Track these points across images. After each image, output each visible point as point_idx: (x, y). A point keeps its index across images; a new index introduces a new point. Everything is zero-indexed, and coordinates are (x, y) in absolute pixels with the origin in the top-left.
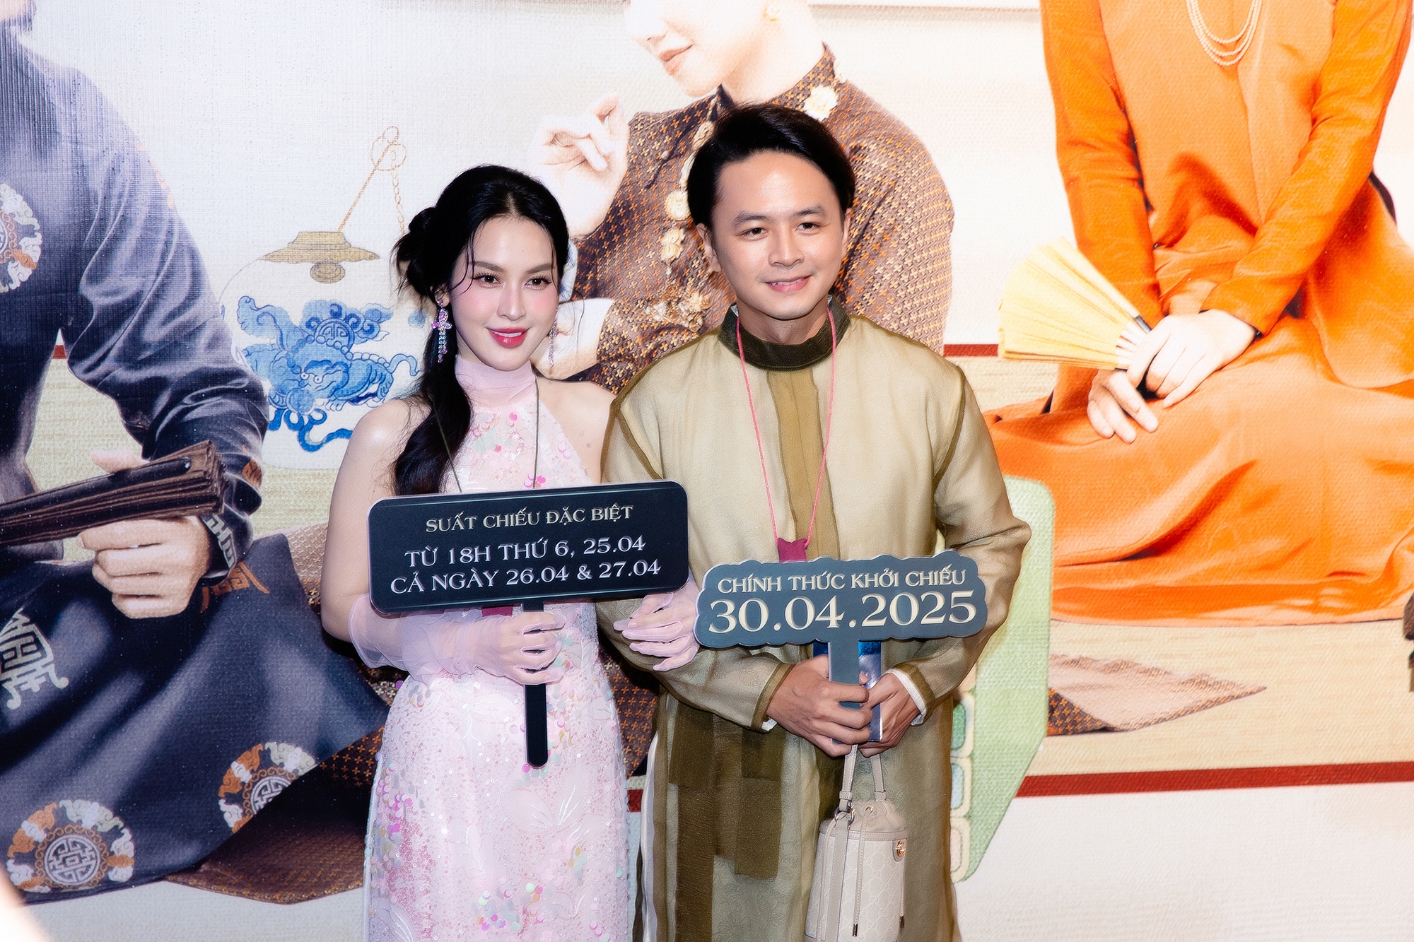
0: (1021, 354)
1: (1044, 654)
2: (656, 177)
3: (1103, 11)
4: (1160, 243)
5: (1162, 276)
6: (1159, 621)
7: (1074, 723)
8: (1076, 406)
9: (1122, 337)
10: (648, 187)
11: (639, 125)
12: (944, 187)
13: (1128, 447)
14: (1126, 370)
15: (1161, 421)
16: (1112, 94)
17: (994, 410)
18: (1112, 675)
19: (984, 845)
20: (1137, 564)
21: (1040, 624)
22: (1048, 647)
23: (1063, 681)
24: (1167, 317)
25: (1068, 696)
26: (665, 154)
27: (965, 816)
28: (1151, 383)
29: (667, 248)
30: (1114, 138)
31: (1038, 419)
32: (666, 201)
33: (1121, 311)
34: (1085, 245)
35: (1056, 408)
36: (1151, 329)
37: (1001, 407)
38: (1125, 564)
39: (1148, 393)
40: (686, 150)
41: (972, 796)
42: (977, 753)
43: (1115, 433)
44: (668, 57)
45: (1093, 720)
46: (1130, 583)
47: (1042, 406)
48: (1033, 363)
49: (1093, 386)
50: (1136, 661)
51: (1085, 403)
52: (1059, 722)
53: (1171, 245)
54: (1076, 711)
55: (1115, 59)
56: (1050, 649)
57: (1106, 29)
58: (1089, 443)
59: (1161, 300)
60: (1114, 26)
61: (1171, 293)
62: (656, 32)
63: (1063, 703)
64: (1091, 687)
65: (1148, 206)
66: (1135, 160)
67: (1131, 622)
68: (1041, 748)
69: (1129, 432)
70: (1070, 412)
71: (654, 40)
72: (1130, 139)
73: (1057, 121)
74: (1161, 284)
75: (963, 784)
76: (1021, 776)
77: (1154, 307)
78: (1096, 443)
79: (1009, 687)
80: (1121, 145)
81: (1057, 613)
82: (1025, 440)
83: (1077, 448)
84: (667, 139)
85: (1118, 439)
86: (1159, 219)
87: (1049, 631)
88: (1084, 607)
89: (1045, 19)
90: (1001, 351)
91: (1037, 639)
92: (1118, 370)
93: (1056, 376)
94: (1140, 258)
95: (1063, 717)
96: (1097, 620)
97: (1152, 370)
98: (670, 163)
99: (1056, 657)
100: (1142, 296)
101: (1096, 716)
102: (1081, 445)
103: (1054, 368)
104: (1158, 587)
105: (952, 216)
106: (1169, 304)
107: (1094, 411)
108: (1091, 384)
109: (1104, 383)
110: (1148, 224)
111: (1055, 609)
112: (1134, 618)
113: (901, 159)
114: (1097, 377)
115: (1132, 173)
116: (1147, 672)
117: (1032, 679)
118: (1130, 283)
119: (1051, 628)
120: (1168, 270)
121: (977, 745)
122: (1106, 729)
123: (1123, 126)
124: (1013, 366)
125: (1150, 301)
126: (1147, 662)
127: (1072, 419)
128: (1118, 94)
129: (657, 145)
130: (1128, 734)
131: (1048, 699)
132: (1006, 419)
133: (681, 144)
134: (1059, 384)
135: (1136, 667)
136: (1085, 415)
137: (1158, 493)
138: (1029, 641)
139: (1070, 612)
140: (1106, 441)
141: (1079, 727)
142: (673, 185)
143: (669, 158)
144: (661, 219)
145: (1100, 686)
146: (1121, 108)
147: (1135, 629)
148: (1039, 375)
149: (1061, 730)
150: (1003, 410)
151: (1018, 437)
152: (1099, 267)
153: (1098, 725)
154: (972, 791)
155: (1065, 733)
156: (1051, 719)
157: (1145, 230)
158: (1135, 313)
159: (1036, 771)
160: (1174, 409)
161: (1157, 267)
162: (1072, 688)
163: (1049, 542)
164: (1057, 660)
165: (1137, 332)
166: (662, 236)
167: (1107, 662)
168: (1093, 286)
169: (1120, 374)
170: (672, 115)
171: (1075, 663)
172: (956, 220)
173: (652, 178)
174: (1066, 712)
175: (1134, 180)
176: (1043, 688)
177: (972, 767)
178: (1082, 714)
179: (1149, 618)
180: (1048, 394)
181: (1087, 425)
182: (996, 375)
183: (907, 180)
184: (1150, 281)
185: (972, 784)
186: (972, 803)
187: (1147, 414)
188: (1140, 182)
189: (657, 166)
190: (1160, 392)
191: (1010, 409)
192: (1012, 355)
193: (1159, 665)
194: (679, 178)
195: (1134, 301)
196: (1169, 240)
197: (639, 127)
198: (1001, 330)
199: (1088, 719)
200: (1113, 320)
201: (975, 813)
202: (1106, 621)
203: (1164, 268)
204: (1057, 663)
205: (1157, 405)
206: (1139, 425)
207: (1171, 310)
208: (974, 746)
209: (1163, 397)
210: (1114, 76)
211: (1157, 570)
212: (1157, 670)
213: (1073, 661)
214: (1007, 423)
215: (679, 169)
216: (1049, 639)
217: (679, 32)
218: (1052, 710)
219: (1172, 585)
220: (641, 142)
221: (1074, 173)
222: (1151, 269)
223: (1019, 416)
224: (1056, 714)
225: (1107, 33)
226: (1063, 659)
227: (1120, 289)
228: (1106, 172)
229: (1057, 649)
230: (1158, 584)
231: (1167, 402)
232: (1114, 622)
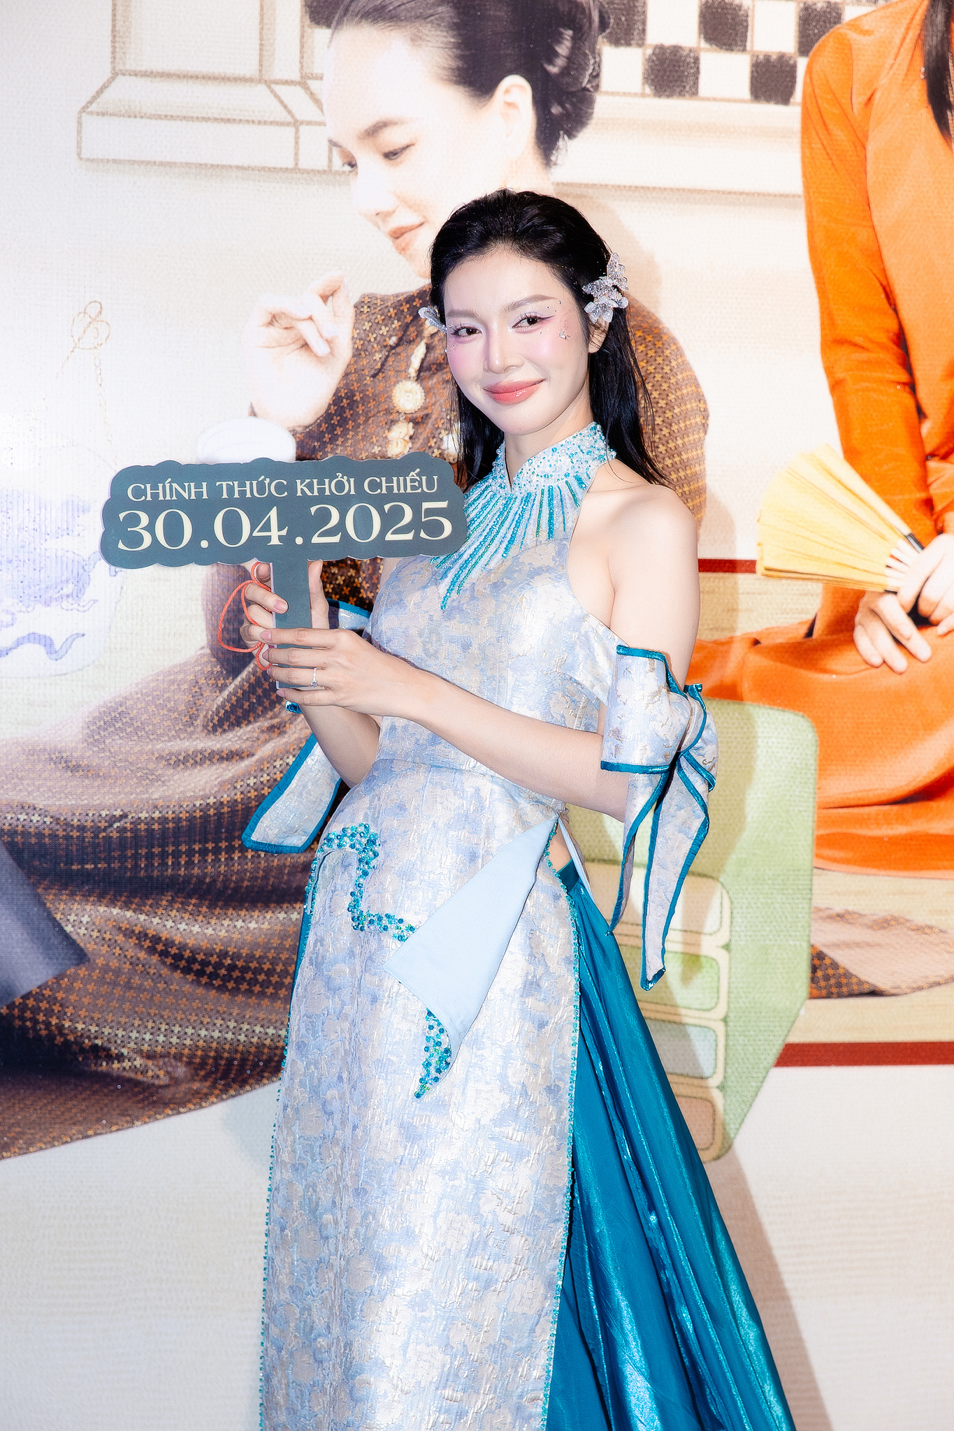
0: (781, 571)
1: (806, 906)
2: (383, 365)
3: (871, 199)
4: (933, 455)
5: (935, 490)
6: (933, 873)
7: (839, 985)
8: (842, 631)
9: (892, 556)
10: (374, 376)
11: (365, 307)
12: (698, 386)
13: (899, 678)
14: (895, 593)
15: (935, 650)
16: (881, 290)
17: (752, 633)
18: (882, 932)
19: (739, 1120)
20: (908, 809)
21: (801, 873)
22: (810, 899)
23: (827, 937)
24: (942, 537)
25: (834, 954)
26: (393, 340)
27: (718, 1087)
28: (924, 608)
29: (395, 443)
30: (883, 338)
31: (800, 644)
32: (394, 391)
33: (891, 527)
34: (851, 454)
35: (820, 632)
36: (923, 548)
37: (759, 629)
38: (895, 808)
39: (920, 619)
40: (417, 336)
41: (726, 1064)
42: (732, 1015)
43: (884, 662)
44: (397, 234)
45: (860, 982)
46: (901, 830)
47: (804, 630)
48: (795, 582)
49: (860, 609)
50: (908, 917)
51: (851, 628)
52: (822, 983)
53: (944, 457)
54: (841, 971)
55: (885, 252)
56: (813, 901)
57: (875, 219)
58: (856, 672)
59: (935, 516)
60: (883, 217)
61: (945, 510)
62: (385, 206)
63: (827, 961)
64: (858, 945)
65: (921, 414)
66: (906, 363)
67: (901, 873)
68: (802, 1012)
69: (899, 660)
70: (835, 637)
71: (383, 216)
72: (900, 340)
73: (822, 318)
74: (935, 498)
75: (716, 1050)
76: (780, 1042)
77: (928, 524)
78: (863, 673)
79: (767, 942)
80: (891, 345)
81: (821, 861)
82: (785, 667)
83: (842, 677)
84: (396, 324)
85: (887, 669)
86: (932, 428)
87: (811, 880)
88: (849, 855)
89: (809, 206)
90: (759, 568)
91: (799, 889)
92: (888, 592)
93: (820, 596)
94: (912, 469)
95: (827, 978)
96: (864, 870)
97: (925, 593)
98: (399, 350)
99: (819, 910)
100: (914, 512)
101: (863, 978)
102: (846, 674)
103: (818, 588)
104: (932, 835)
105: (706, 417)
106: (943, 522)
107: (861, 637)
108: (858, 607)
109: (872, 606)
110: (920, 434)
111: (818, 856)
112: (906, 868)
113: (651, 353)
114: (865, 599)
115: (904, 377)
116: (919, 929)
117: (793, 934)
118: (900, 497)
119: (814, 878)
120: (943, 484)
121: (732, 1006)
122: (875, 993)
123: (893, 326)
124: (772, 585)
125: (924, 517)
126: (920, 918)
127: (837, 645)
128: (887, 289)
129: (384, 330)
130: (898, 998)
131: (810, 957)
132: (764, 642)
133: (412, 329)
134: (823, 606)
135: (908, 924)
136: (851, 641)
137: (931, 730)
138: (790, 891)
139: (834, 860)
140: (874, 671)
141: (845, 990)
142: (401, 374)
143: (398, 345)
144: (388, 411)
145: (868, 945)
146: (890, 305)
147: (906, 881)
148: (801, 595)
149: (824, 992)
150: (761, 633)
151: (778, 664)
152: (866, 478)
153: (866, 988)
154: (725, 1059)
155: (829, 996)
156: (813, 980)
157: (917, 440)
158: (906, 530)
159: (797, 1038)
160: (949, 637)
161: (930, 480)
162: (837, 946)
163: (812, 781)
164: (820, 914)
165: (907, 551)
166: (389, 430)
167: (875, 917)
168: (861, 499)
169: (890, 597)
170: (401, 298)
171: (840, 917)
172: (712, 422)
173: (379, 366)
174: (830, 972)
175: (904, 384)
176: (805, 945)
177: (727, 1031)
178: (848, 975)
179: (922, 869)
180: (811, 617)
181: (854, 652)
182: (754, 593)
183: (658, 377)
184: (923, 495)
185: (726, 1050)
186: (725, 1071)
187: (918, 641)
188: (911, 386)
189: (385, 352)
190: (934, 618)
191: (769, 632)
192: (773, 573)
193: (933, 923)
194: (408, 366)
195: (905, 517)
196: (943, 451)
197: (365, 309)
198: (759, 544)
199: (854, 980)
200: (883, 537)
201: (729, 1084)
202: (874, 871)
203: (938, 482)
204: (821, 918)
205: (930, 632)
206: (910, 654)
207: (946, 528)
208: (729, 1007)
209: (936, 624)
210: (884, 270)
211: (930, 815)
212: (930, 927)
213: (838, 915)
214: (766, 648)
215: (408, 357)
216: (811, 890)
217: (410, 207)
218: (814, 969)
219: (947, 833)
220: (367, 326)
221: (840, 375)
222: (924, 483)
223: (780, 640)
224: (819, 974)
225: (876, 223)
226: (828, 912)
227: (890, 503)
228: (874, 374)
229: (819, 901)
230: (933, 831)
231: (941, 629)
232: (883, 872)
